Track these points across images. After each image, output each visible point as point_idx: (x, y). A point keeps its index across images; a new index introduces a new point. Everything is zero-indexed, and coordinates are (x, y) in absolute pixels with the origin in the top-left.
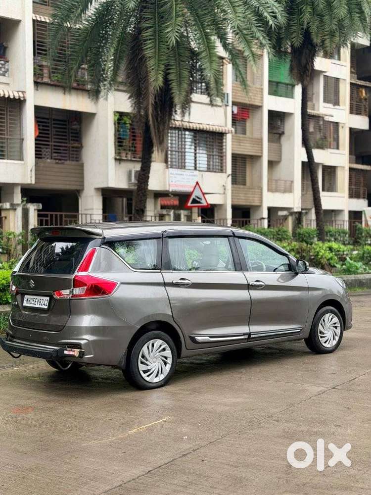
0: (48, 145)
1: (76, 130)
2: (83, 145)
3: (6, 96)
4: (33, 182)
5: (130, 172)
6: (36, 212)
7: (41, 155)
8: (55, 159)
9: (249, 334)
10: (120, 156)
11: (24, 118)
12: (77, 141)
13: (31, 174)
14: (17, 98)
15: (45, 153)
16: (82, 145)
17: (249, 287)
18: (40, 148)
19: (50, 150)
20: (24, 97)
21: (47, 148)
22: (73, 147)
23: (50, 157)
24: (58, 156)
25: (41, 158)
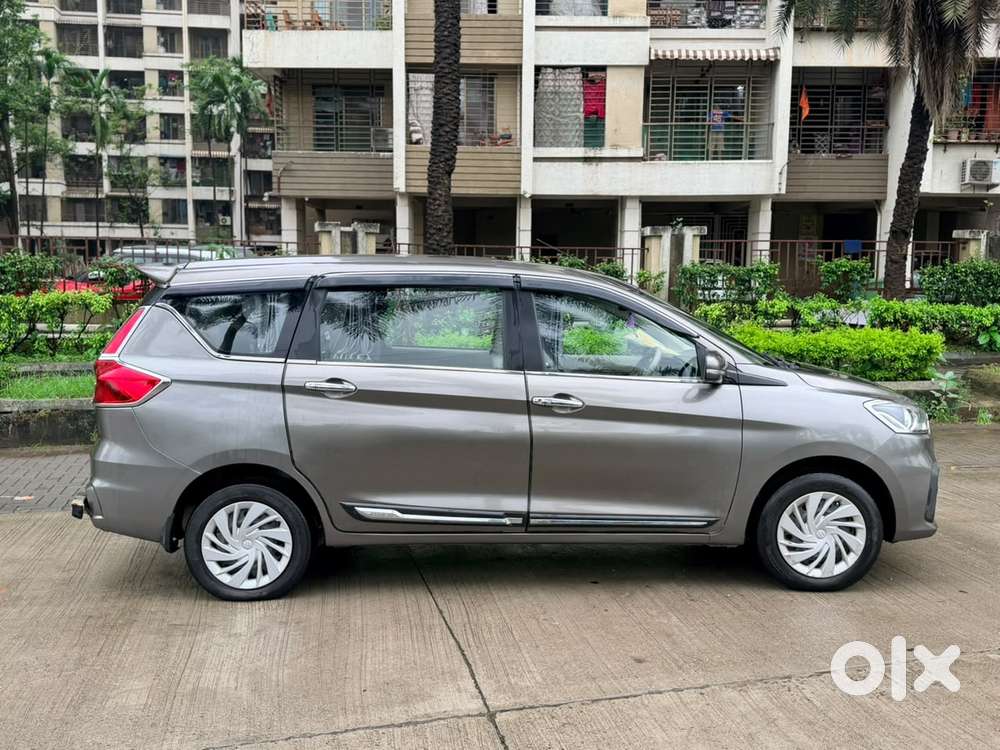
0: (826, 130)
1: (880, 100)
2: (890, 124)
3: (755, 59)
4: (783, 191)
5: (964, 164)
6: (698, 240)
7: (813, 146)
8: (834, 152)
9: (526, 516)
10: (946, 138)
11: (776, 88)
12: (882, 118)
13: (780, 180)
14: (764, 59)
15: (819, 143)
16: (887, 124)
17: (529, 408)
18: (812, 135)
19: (829, 138)
20: (776, 56)
21: (823, 136)
22: (869, 130)
23: (827, 150)
24: (843, 146)
25: (813, 152)
